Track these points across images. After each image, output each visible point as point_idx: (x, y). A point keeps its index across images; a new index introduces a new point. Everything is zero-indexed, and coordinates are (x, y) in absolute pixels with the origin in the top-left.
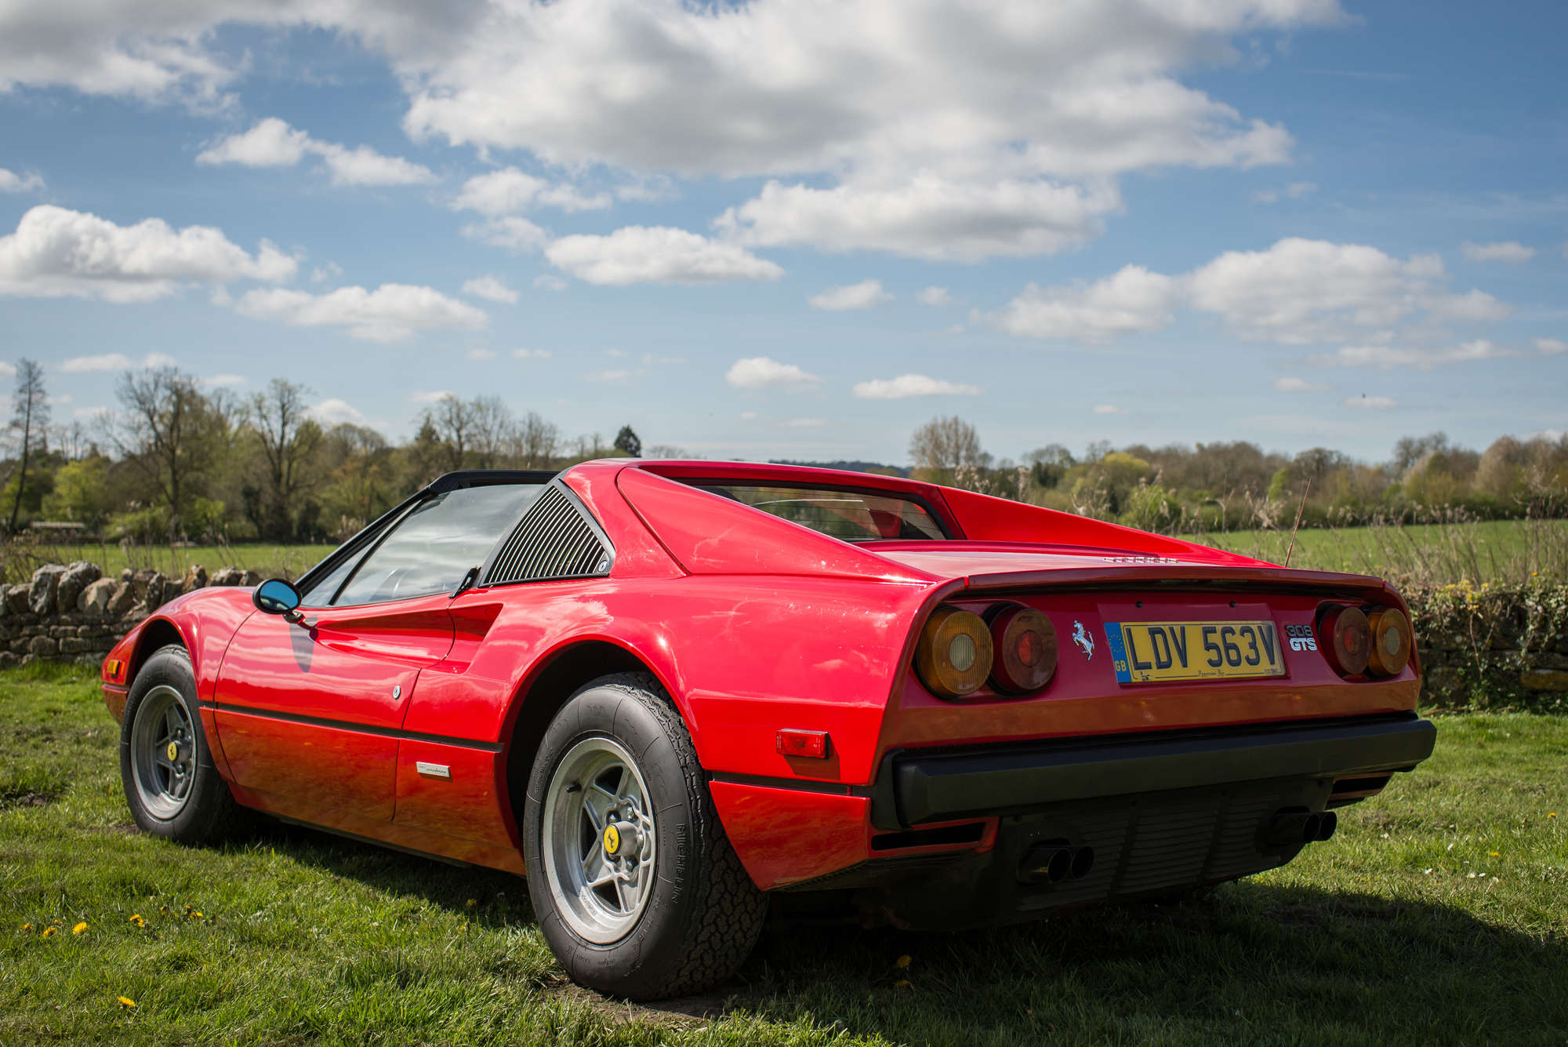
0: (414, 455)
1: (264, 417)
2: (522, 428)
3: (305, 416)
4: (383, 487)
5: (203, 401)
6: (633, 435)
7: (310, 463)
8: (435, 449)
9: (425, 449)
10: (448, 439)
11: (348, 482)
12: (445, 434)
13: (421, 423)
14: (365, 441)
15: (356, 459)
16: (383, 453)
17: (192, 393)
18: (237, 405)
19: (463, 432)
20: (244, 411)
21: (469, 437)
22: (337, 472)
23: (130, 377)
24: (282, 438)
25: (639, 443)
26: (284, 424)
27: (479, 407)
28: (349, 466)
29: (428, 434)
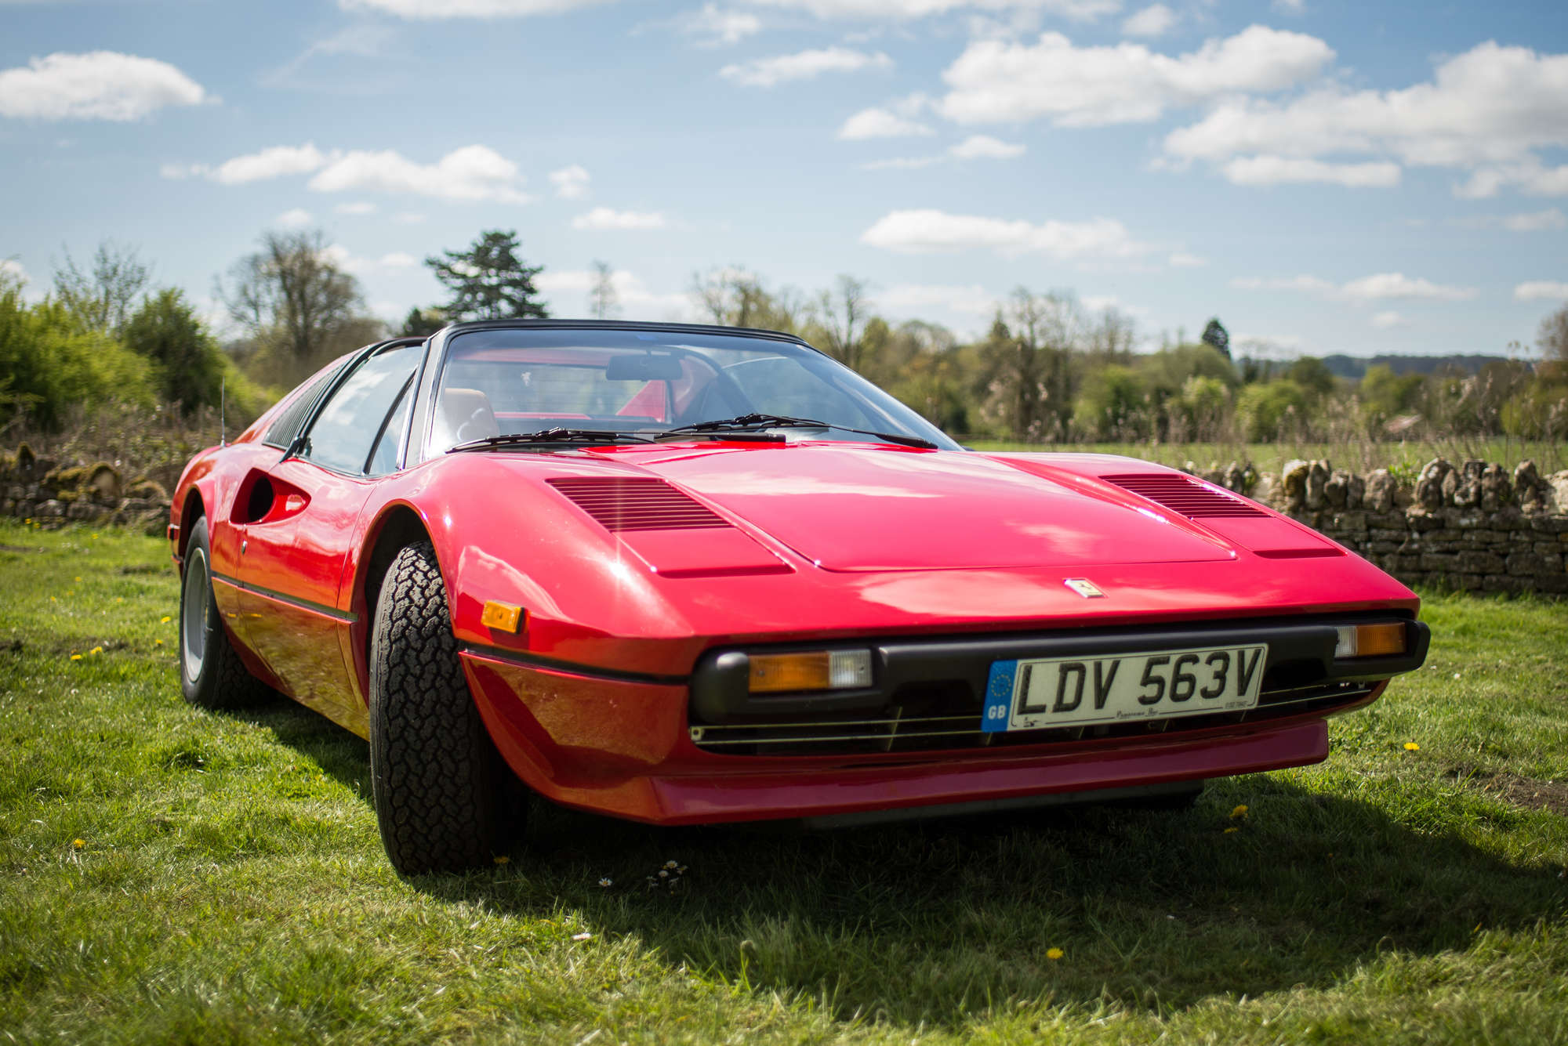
0: (986, 352)
1: (830, 314)
2: (1098, 323)
3: (872, 313)
4: (953, 385)
5: (769, 299)
6: (1221, 329)
7: (878, 361)
8: (1006, 346)
9: (997, 345)
10: (1021, 333)
11: (917, 380)
12: (1017, 329)
13: (993, 318)
14: (935, 337)
15: (925, 356)
16: (953, 352)
17: (758, 292)
18: (804, 303)
19: (1037, 327)
20: (810, 308)
21: (1043, 332)
22: (904, 370)
23: (696, 276)
24: (849, 335)
25: (1226, 336)
26: (852, 319)
27: (1052, 298)
28: (918, 363)
29: (1000, 330)
